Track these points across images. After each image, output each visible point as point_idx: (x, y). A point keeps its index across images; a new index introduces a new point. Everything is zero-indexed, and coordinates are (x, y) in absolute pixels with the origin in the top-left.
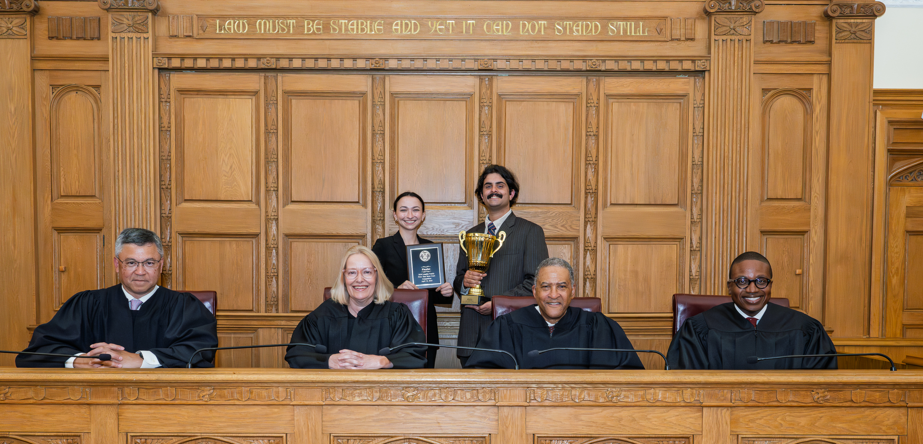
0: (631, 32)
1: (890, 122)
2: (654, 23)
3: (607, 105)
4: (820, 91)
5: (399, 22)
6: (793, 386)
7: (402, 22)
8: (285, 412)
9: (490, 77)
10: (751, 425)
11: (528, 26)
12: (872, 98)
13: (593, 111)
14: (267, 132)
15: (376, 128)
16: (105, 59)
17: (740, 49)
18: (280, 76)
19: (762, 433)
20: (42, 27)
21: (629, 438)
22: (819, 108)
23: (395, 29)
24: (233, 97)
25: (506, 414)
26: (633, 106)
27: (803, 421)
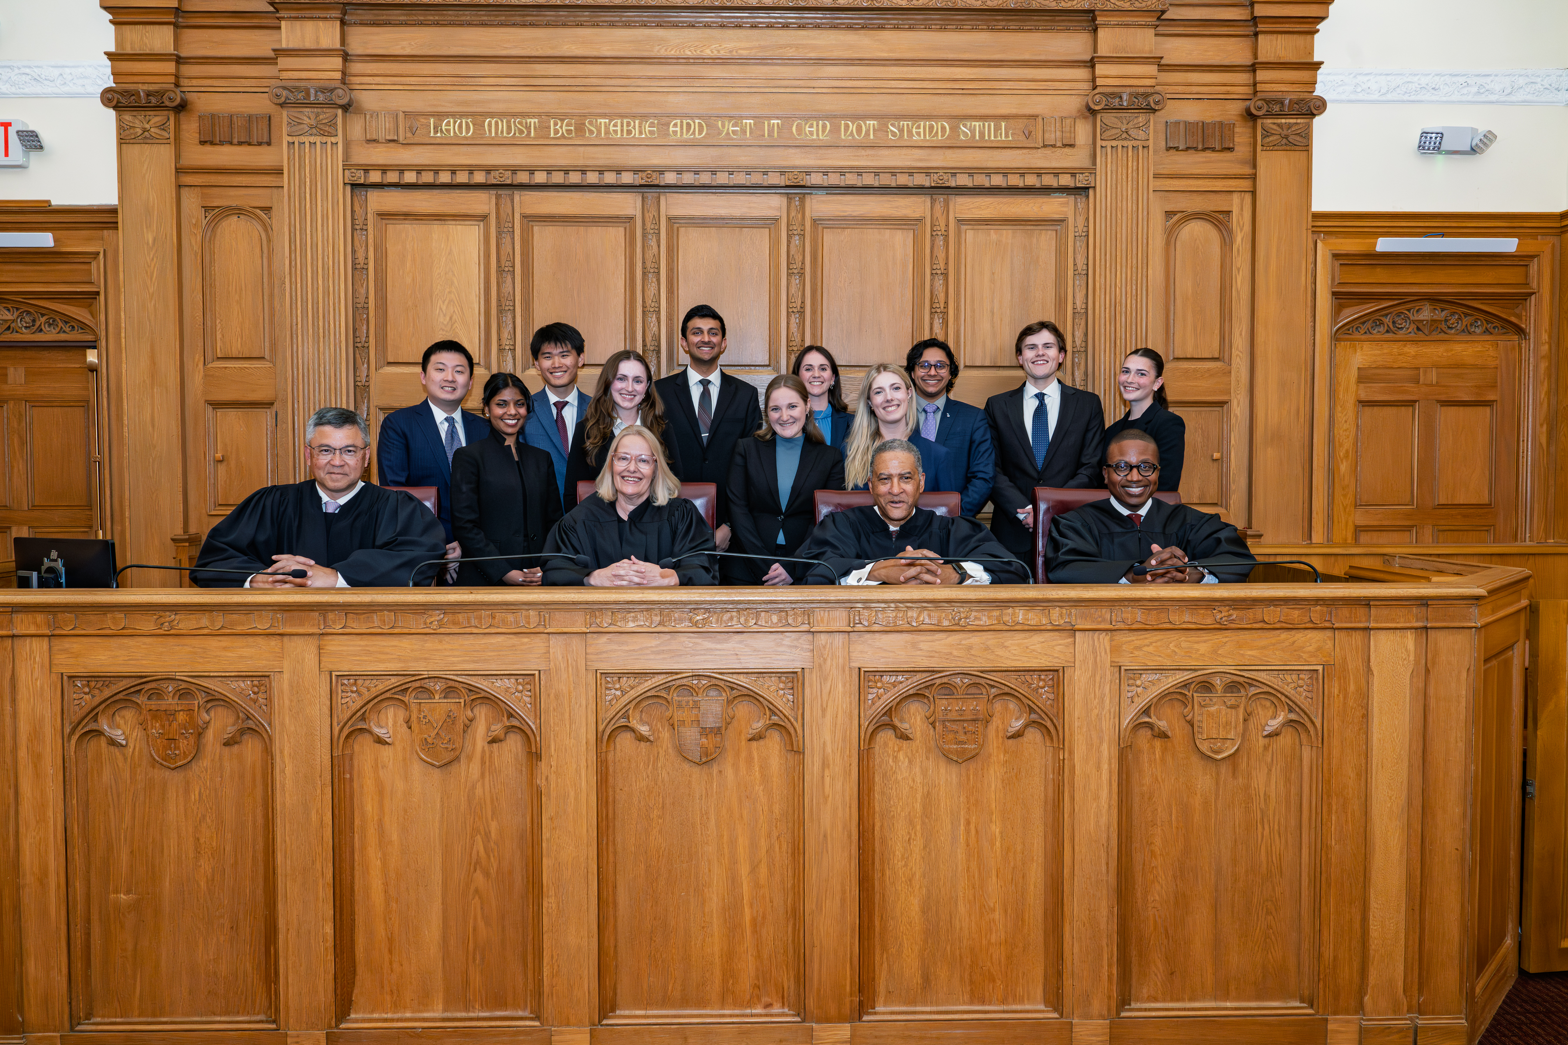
0: (989, 136)
1: (1336, 256)
2: (1021, 124)
3: (959, 233)
4: (1242, 215)
5: (679, 121)
6: (1189, 603)
7: (682, 122)
8: (538, 643)
9: (801, 196)
10: (1137, 653)
11: (853, 127)
12: (1310, 224)
13: (940, 242)
14: (500, 270)
15: (649, 264)
16: (279, 172)
17: (1135, 159)
18: (517, 195)
19: (1151, 664)
20: (191, 128)
21: (982, 672)
22: (1241, 238)
23: (673, 131)
24: (454, 222)
25: (823, 642)
26: (993, 234)
27: (1203, 648)
